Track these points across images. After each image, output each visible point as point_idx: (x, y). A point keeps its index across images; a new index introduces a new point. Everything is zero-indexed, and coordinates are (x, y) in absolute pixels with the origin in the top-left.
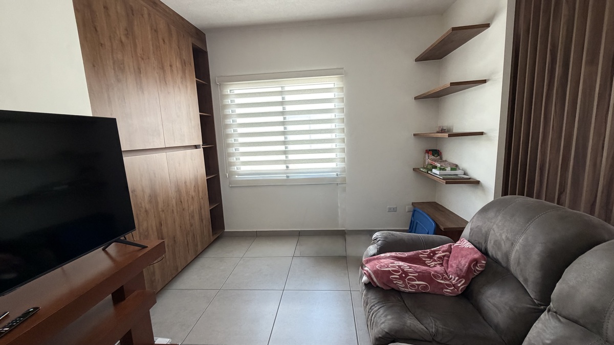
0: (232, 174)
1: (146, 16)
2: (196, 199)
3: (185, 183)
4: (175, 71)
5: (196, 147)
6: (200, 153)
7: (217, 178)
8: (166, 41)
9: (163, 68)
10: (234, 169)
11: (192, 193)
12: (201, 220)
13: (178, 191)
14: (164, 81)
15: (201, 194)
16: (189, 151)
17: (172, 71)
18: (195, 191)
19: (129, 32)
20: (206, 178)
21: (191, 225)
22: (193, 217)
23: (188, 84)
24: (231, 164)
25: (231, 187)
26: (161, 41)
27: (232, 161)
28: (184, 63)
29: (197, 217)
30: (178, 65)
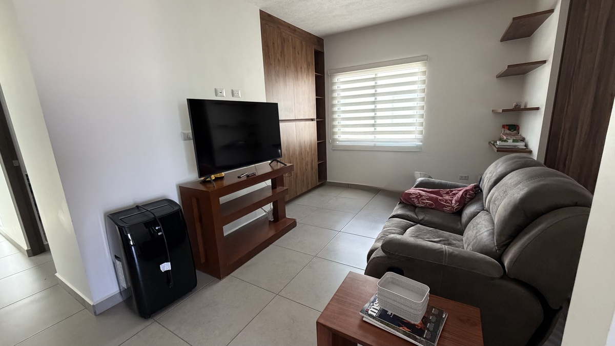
0: (334, 140)
1: (290, 41)
2: (310, 154)
3: (305, 142)
4: (303, 71)
5: (312, 120)
6: (314, 123)
7: (325, 143)
8: (300, 53)
9: (297, 71)
10: (336, 137)
11: (308, 149)
12: (312, 168)
13: (300, 147)
14: (297, 77)
15: (313, 152)
16: (307, 122)
17: (301, 71)
18: (309, 149)
19: (282, 53)
20: (317, 142)
21: (306, 170)
22: (307, 165)
23: (310, 77)
24: (334, 133)
25: (333, 150)
26: (297, 53)
27: (335, 131)
28: (308, 65)
29: (309, 166)
30: (305, 66)
